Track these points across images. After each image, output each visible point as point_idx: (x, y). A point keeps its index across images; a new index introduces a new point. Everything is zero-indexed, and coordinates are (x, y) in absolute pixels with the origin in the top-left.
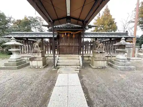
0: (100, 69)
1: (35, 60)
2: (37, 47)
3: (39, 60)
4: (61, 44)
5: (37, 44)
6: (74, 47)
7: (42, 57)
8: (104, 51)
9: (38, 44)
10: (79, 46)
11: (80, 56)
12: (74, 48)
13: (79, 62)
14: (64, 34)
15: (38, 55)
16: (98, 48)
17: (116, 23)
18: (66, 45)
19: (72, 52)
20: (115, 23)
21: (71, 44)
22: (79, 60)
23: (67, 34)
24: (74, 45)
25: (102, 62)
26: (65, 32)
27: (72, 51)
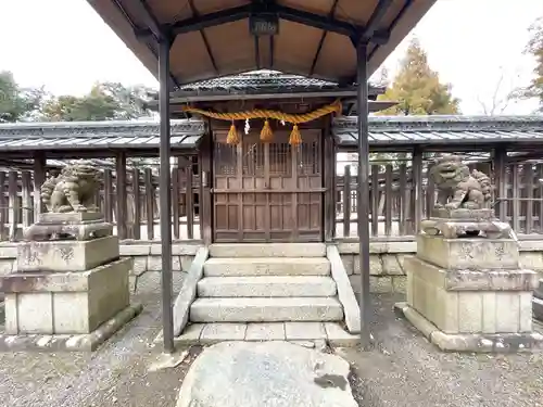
0: (494, 351)
1: (43, 292)
2: (64, 201)
3: (66, 292)
4: (221, 187)
5: (64, 184)
6: (294, 197)
7: (88, 269)
8: (503, 226)
9: (68, 185)
10: (323, 193)
11: (333, 252)
12: (295, 203)
13: (333, 292)
14: (240, 125)
15: (67, 253)
16: (462, 206)
17: (455, 101)
18: (253, 190)
19: (286, 230)
20: (451, 99)
21: (277, 186)
22: (330, 275)
23: (257, 125)
24: (294, 189)
25: (504, 298)
26: (247, 117)
27: (286, 221)
